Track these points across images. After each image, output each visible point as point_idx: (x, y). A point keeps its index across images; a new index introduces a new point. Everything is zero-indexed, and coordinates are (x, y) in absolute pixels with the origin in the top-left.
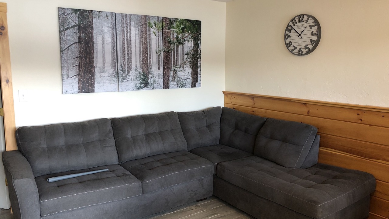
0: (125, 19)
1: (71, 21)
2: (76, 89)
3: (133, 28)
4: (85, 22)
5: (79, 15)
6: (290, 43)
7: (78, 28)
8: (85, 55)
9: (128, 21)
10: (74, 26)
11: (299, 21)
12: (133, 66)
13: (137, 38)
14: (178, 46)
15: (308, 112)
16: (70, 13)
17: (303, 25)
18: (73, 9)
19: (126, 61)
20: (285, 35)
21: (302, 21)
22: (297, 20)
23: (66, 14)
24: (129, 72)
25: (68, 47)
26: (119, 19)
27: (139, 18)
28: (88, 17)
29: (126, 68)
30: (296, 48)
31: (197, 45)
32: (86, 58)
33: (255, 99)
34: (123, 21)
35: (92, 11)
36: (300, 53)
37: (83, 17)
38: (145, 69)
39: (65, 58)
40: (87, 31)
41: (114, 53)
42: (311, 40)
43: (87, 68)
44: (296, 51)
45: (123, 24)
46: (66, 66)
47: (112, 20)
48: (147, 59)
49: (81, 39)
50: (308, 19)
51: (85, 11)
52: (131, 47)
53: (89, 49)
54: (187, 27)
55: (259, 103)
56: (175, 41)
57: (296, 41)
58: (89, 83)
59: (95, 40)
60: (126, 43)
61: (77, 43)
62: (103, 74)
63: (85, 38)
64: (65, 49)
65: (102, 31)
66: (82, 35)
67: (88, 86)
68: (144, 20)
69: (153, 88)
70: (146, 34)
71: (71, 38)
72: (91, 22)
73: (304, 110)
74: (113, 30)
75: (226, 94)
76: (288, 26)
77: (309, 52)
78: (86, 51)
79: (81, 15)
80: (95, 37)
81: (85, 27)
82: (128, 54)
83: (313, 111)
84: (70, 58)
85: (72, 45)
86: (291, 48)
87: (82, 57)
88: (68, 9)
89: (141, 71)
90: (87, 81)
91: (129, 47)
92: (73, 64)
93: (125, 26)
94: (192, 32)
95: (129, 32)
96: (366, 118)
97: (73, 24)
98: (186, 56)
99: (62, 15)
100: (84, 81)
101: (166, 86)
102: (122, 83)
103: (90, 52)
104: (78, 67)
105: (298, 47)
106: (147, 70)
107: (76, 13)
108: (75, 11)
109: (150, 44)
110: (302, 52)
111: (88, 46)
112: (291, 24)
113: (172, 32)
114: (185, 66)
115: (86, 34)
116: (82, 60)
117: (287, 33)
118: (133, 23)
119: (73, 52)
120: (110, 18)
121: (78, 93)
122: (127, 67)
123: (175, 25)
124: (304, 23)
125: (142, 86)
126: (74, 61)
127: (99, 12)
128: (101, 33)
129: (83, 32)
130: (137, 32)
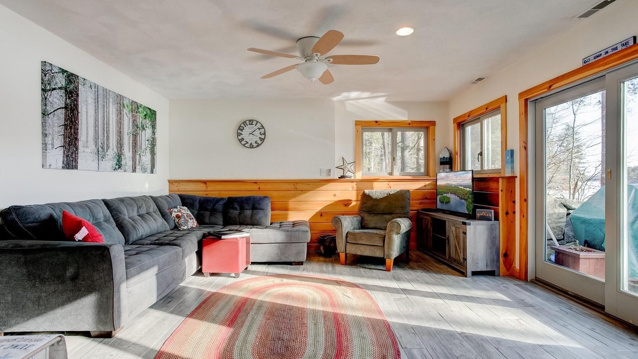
0: (105, 93)
1: (58, 81)
2: (60, 164)
3: (111, 105)
4: (72, 87)
5: (66, 76)
6: (243, 139)
7: (64, 91)
8: (70, 124)
9: (108, 97)
10: (60, 88)
11: (250, 124)
12: (111, 145)
13: (114, 116)
14: (142, 131)
15: (259, 188)
16: (57, 71)
17: (253, 127)
18: (60, 69)
19: (105, 138)
20: (238, 133)
21: (252, 124)
22: (248, 123)
23: (53, 72)
24: (107, 151)
25: (55, 111)
26: (101, 92)
27: (116, 96)
28: (74, 81)
29: (105, 146)
30: (247, 143)
31: (154, 133)
32: (71, 128)
33: (208, 184)
34: (103, 95)
35: (78, 76)
36: (251, 147)
37: (70, 80)
38: (119, 149)
39: (51, 123)
40: (73, 97)
41: (96, 127)
42: (260, 138)
43: (72, 140)
44: (248, 145)
45: (104, 99)
46: (51, 133)
47: (95, 92)
48: (121, 139)
49: (67, 104)
50: (257, 124)
51: (72, 75)
52: (109, 124)
53: (75, 118)
54: (148, 115)
55: (211, 187)
56: (140, 126)
57: (247, 138)
58: (73, 158)
59: (79, 109)
60: (105, 119)
61: (63, 108)
62: (86, 150)
63: (71, 105)
64: (51, 113)
65: (87, 101)
66: (68, 101)
67: (72, 161)
68: (119, 99)
69: (125, 171)
70: (121, 113)
71: (57, 101)
72: (77, 88)
73: (255, 187)
74: (95, 103)
75: (171, 182)
76: (240, 126)
77: (258, 145)
78: (72, 119)
79: (68, 78)
80: (80, 106)
81: (71, 92)
82: (107, 132)
83: (262, 187)
84: (56, 125)
85: (58, 109)
86: (243, 142)
87: (67, 126)
88: (55, 67)
89: (116, 151)
90: (71, 155)
91: (108, 124)
92: (59, 132)
93: (105, 101)
94: (151, 120)
95: (108, 107)
96: (299, 187)
97: (60, 85)
98: (147, 142)
99: (49, 71)
100: (68, 155)
101: (134, 170)
102: (102, 162)
103: (75, 121)
104: (63, 136)
105: (250, 142)
106: (121, 150)
107: (63, 74)
108: (63, 71)
109: (123, 124)
110: (253, 146)
111: (73, 114)
112: (243, 125)
113: (138, 116)
114: (146, 151)
115: (72, 100)
116: (67, 129)
117: (239, 131)
118: (111, 99)
119: (59, 118)
120: (93, 88)
121: (63, 168)
122: (105, 144)
123: (140, 110)
124: (254, 126)
125: (117, 167)
126: (59, 129)
127: (85, 79)
128: (85, 103)
129: (69, 98)
130: (114, 110)
